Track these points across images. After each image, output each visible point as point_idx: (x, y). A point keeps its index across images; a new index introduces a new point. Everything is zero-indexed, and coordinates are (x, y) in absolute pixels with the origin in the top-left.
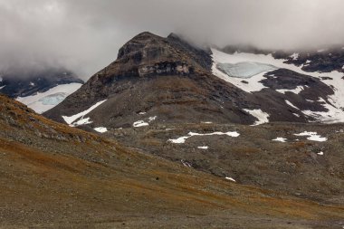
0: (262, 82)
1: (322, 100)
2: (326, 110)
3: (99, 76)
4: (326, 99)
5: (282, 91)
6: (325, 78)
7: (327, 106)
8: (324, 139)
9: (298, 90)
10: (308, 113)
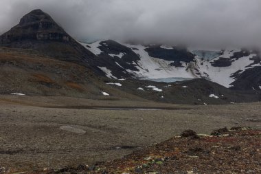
0: (99, 47)
1: (134, 63)
2: (138, 70)
3: (8, 36)
4: (136, 63)
5: (112, 55)
6: (134, 49)
7: (138, 67)
8: (160, 90)
9: (120, 56)
10: (129, 71)
